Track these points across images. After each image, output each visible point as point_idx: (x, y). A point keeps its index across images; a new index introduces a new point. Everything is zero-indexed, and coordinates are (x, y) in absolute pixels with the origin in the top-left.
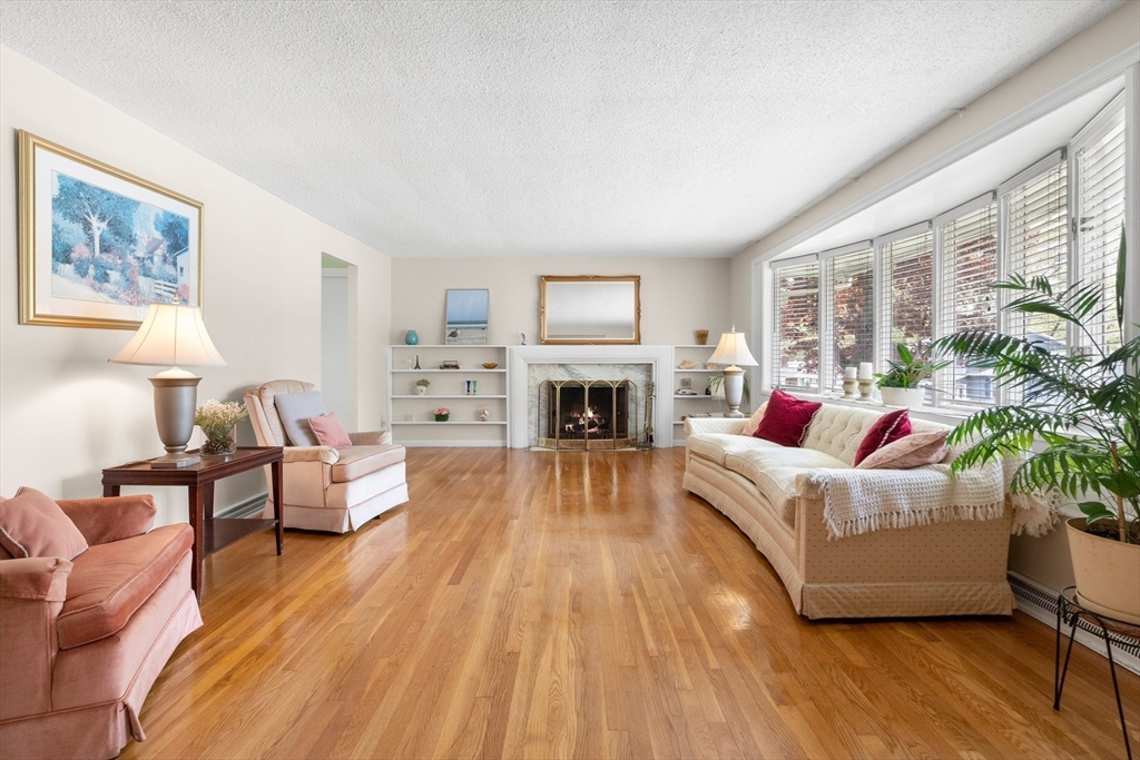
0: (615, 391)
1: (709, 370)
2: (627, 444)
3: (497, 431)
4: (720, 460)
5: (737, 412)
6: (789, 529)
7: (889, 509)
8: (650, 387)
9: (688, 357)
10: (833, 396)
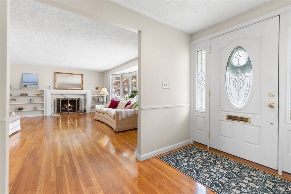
0: (76, 100)
1: (99, 95)
2: (79, 113)
3: (41, 112)
4: (102, 112)
5: (105, 104)
6: (114, 120)
7: (127, 115)
8: (85, 100)
9: (94, 93)
10: (122, 100)
